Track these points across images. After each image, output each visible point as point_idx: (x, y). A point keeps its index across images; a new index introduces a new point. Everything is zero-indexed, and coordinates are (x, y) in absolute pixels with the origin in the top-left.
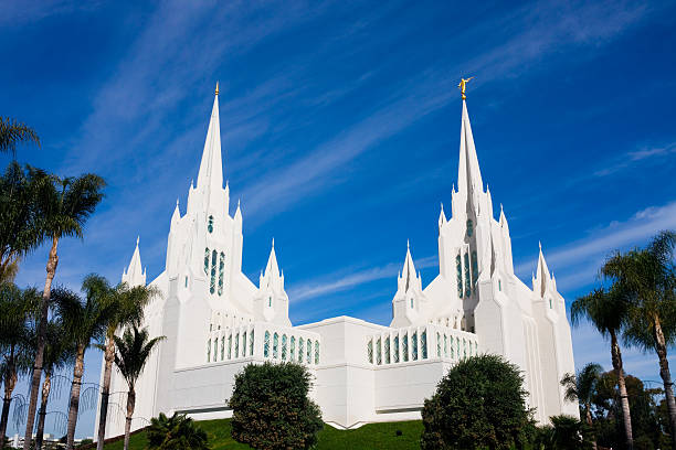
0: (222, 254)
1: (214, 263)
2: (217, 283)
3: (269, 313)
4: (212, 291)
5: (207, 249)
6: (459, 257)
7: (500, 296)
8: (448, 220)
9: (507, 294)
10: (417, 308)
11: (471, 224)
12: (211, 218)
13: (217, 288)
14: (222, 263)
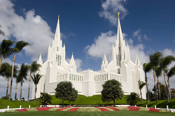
0: (61, 56)
1: (59, 58)
2: (59, 63)
3: (72, 70)
4: (58, 65)
5: (57, 55)
6: (117, 56)
7: (126, 65)
8: (114, 47)
9: (128, 64)
10: (107, 68)
11: (120, 48)
12: (58, 47)
13: (59, 64)
14: (60, 58)
